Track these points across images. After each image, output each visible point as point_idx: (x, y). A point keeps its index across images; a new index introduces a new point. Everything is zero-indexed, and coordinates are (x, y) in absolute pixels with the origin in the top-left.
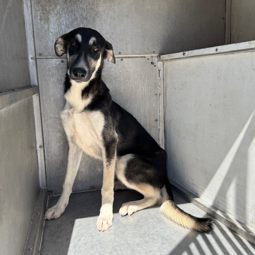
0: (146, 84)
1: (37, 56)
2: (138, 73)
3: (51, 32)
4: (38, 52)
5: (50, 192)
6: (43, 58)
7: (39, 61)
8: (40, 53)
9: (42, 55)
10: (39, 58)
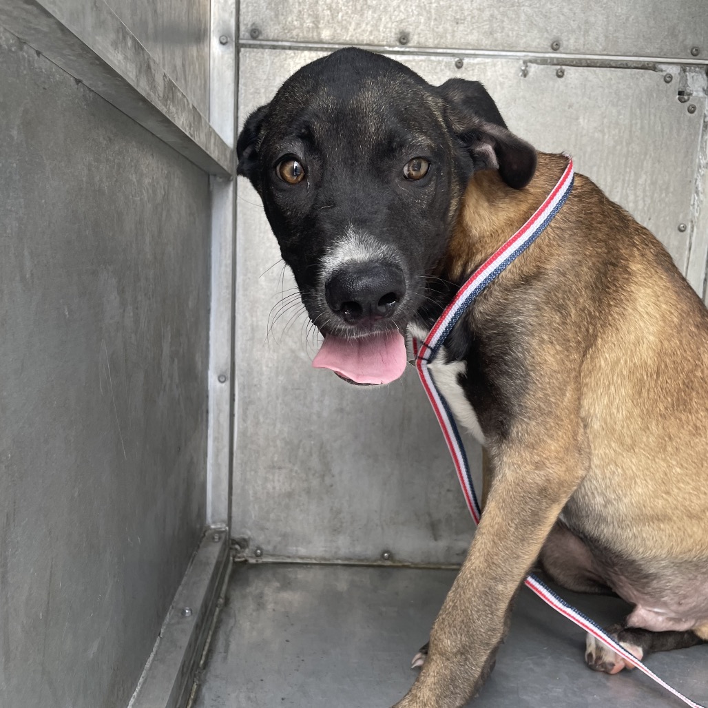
0: (646, 181)
1: (244, 35)
2: (619, 132)
4: (247, 20)
5: (237, 547)
6: (262, 47)
7: (248, 55)
8: (254, 24)
9: (260, 33)
10: (250, 46)
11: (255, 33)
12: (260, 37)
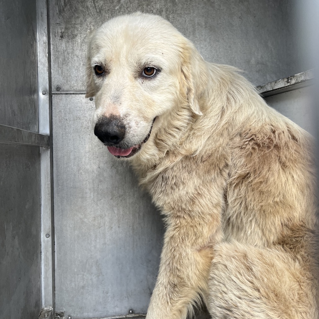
1: (54, 90)
3: (76, 55)
5: (59, 316)
6: (61, 94)
7: (55, 97)
8: (57, 85)
9: (60, 89)
10: (56, 94)
11: (58, 89)
12: (60, 90)
